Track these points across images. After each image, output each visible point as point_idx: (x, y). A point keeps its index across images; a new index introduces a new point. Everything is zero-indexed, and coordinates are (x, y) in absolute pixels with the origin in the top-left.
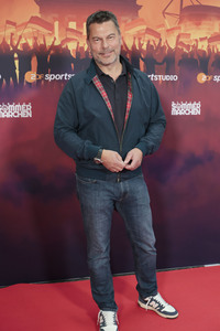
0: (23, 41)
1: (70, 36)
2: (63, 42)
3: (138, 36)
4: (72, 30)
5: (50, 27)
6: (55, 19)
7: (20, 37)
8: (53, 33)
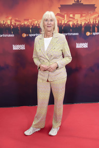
1: (71, 19)
2: (68, 22)
3: (95, 19)
4: (71, 17)
5: (63, 17)
6: (65, 14)
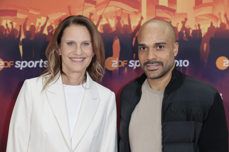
0: (104, 22)
4: (163, 8)
7: (101, 17)
8: (140, 11)
